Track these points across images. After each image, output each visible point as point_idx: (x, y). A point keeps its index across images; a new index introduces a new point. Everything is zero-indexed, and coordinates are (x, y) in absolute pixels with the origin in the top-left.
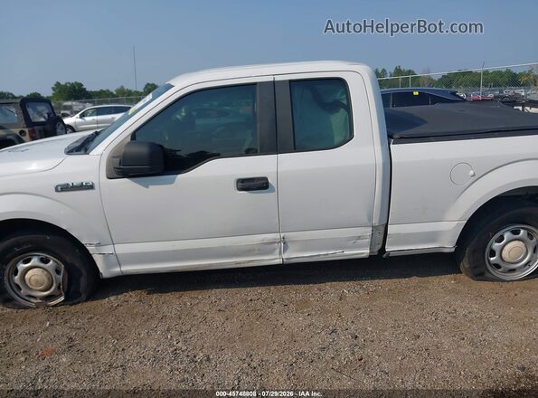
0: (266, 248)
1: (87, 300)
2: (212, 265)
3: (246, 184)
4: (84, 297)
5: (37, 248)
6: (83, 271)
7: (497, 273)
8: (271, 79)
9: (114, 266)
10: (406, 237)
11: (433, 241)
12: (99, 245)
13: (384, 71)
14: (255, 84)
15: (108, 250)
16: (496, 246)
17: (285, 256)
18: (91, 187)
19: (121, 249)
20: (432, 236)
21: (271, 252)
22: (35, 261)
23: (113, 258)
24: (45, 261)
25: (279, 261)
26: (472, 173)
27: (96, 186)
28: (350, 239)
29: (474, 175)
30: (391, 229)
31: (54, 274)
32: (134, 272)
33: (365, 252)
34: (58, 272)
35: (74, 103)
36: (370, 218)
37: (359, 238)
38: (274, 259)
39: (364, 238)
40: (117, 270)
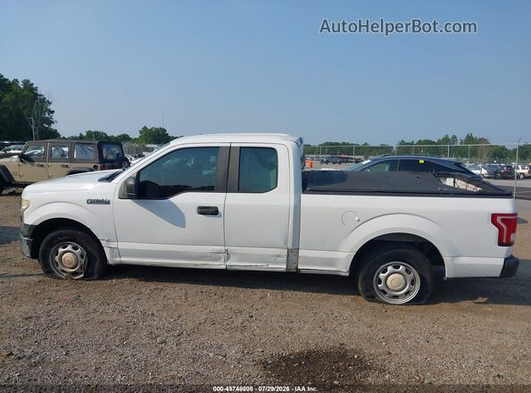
0: (214, 256)
1: (97, 279)
2: (178, 264)
3: (204, 210)
4: (96, 277)
5: (72, 239)
6: (98, 258)
7: (385, 298)
8: (229, 145)
9: (116, 257)
10: (313, 259)
11: (332, 265)
12: (108, 241)
13: (454, 137)
14: (218, 147)
15: (113, 245)
16: (382, 276)
17: (228, 263)
18: (108, 203)
19: (122, 245)
20: (331, 262)
21: (218, 259)
22: (69, 248)
23: (116, 251)
24: (75, 248)
25: (223, 267)
26: (357, 219)
27: (111, 203)
28: (272, 256)
29: (359, 220)
30: (301, 253)
31: (79, 258)
32: (128, 263)
33: (282, 267)
34: (82, 257)
35: (155, 146)
36: (286, 243)
37: (278, 256)
38: (220, 265)
39: (282, 257)
40: (118, 260)
